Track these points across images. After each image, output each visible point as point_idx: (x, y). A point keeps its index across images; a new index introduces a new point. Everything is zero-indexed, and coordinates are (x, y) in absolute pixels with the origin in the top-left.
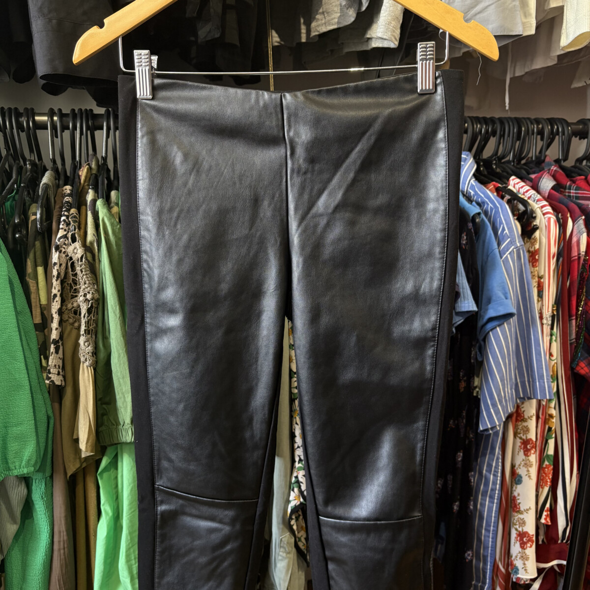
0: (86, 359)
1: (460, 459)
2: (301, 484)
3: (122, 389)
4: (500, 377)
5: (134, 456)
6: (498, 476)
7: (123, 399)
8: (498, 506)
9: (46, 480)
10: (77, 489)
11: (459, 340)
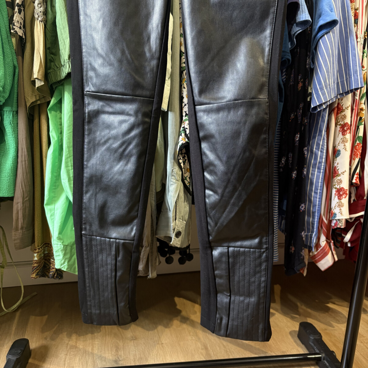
0: (39, 16)
1: (297, 140)
2: (186, 130)
3: (63, 37)
4: (326, 69)
5: (71, 94)
6: (324, 153)
7: (63, 43)
8: (324, 174)
9: (13, 113)
10: (34, 123)
11: (298, 53)
